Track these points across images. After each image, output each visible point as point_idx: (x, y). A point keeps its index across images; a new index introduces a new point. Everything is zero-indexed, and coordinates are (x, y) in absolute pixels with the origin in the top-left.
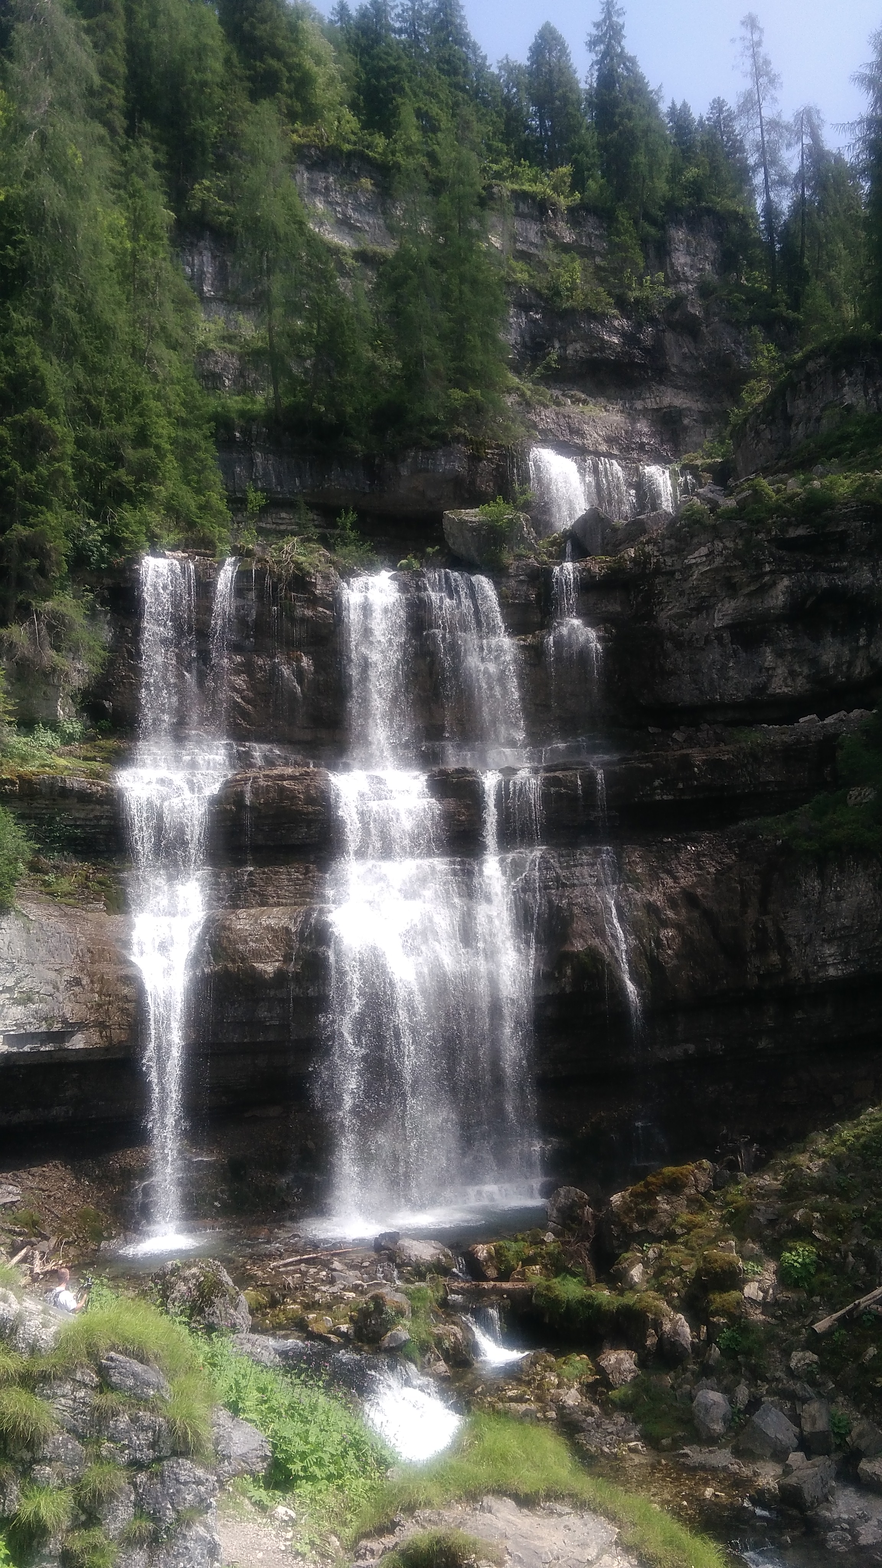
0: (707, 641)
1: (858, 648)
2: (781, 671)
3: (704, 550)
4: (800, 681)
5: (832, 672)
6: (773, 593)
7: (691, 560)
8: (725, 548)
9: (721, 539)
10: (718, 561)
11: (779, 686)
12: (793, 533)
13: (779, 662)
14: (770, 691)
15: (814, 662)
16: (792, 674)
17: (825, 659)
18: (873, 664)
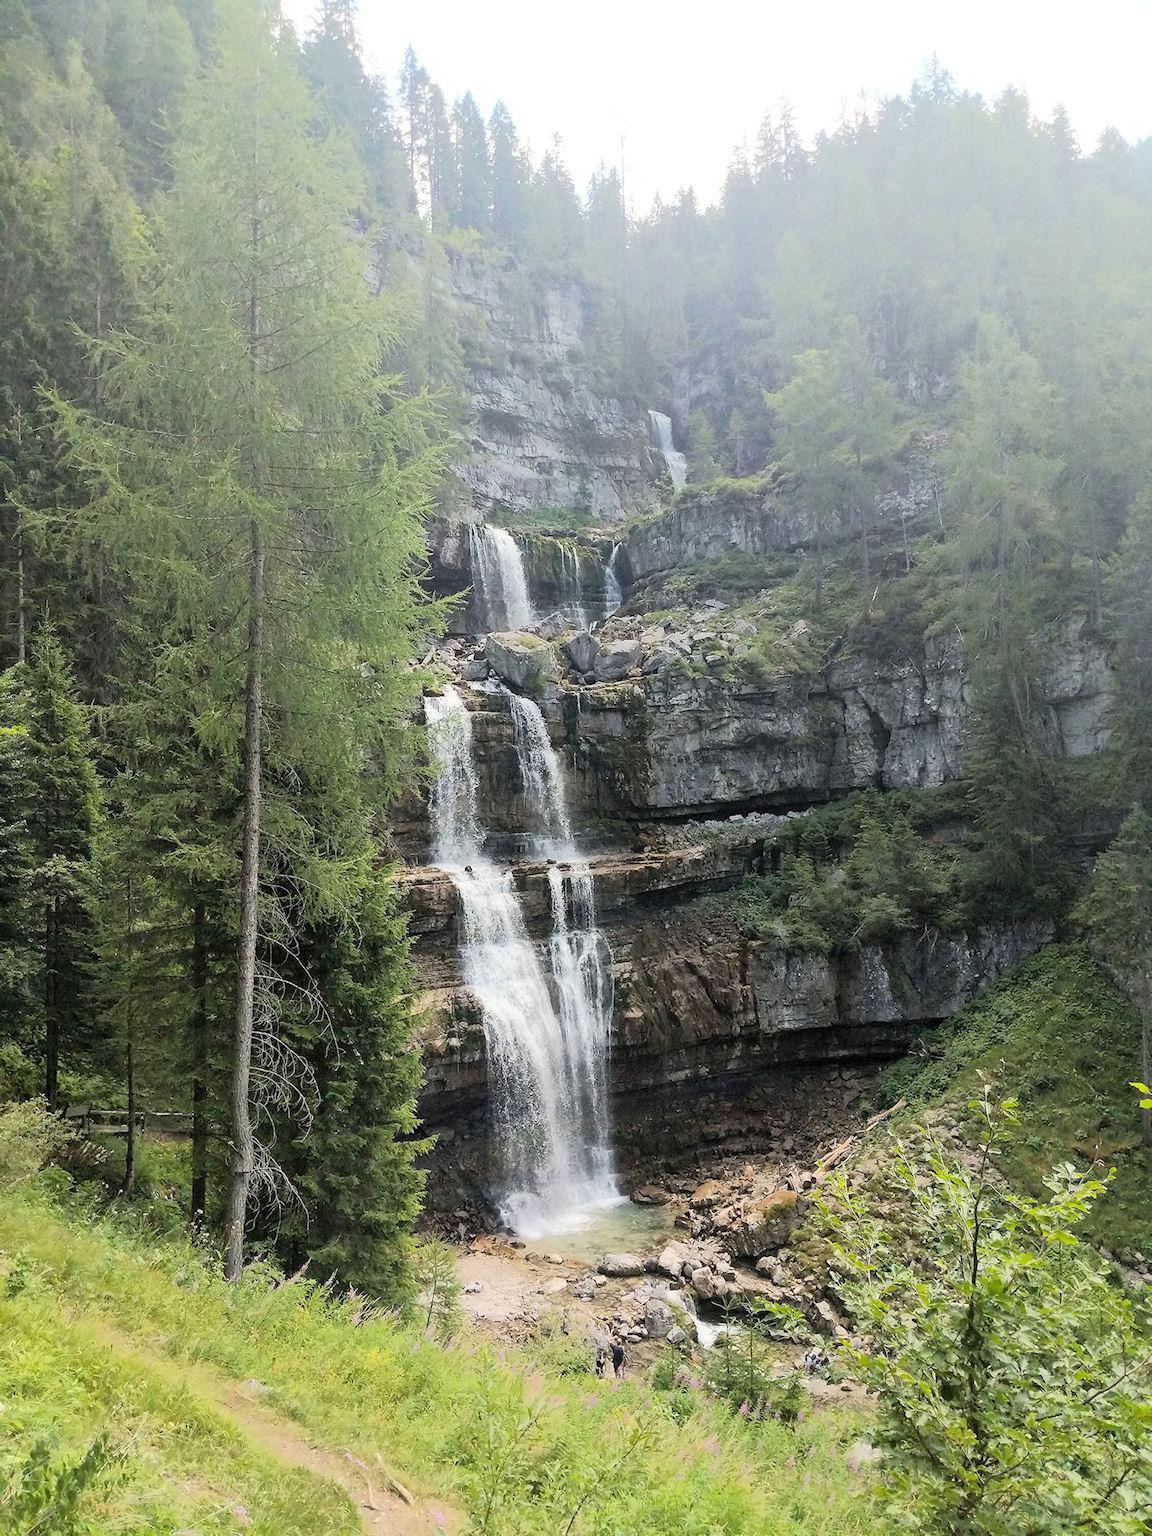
0: (680, 761)
1: (774, 772)
2: (723, 783)
3: (684, 696)
4: (734, 790)
5: (755, 786)
6: (726, 730)
7: (673, 701)
8: (700, 696)
9: (697, 689)
10: (695, 706)
11: (721, 794)
12: (745, 690)
13: (723, 777)
14: (714, 797)
15: (745, 778)
16: (730, 785)
17: (752, 777)
18: (782, 783)
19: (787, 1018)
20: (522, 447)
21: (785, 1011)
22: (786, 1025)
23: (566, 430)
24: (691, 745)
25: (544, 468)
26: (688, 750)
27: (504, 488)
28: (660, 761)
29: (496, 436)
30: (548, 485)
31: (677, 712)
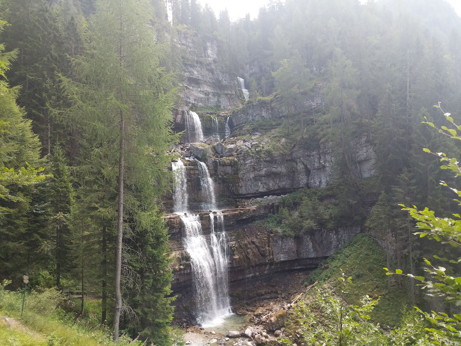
0: (249, 180)
1: (277, 183)
2: (262, 187)
3: (250, 161)
4: (265, 189)
5: (271, 187)
6: (262, 171)
7: (246, 162)
8: (254, 161)
9: (253, 159)
10: (253, 164)
11: (261, 190)
12: (267, 159)
14: (259, 191)
15: (268, 185)
16: (263, 187)
17: (270, 185)
18: (279, 187)
19: (282, 257)
20: (200, 88)
21: (282, 255)
22: (282, 259)
23: (213, 83)
24: (252, 176)
25: (207, 94)
26: (251, 177)
27: (195, 100)
28: (243, 180)
29: (192, 85)
30: (208, 99)
31: (247, 166)
